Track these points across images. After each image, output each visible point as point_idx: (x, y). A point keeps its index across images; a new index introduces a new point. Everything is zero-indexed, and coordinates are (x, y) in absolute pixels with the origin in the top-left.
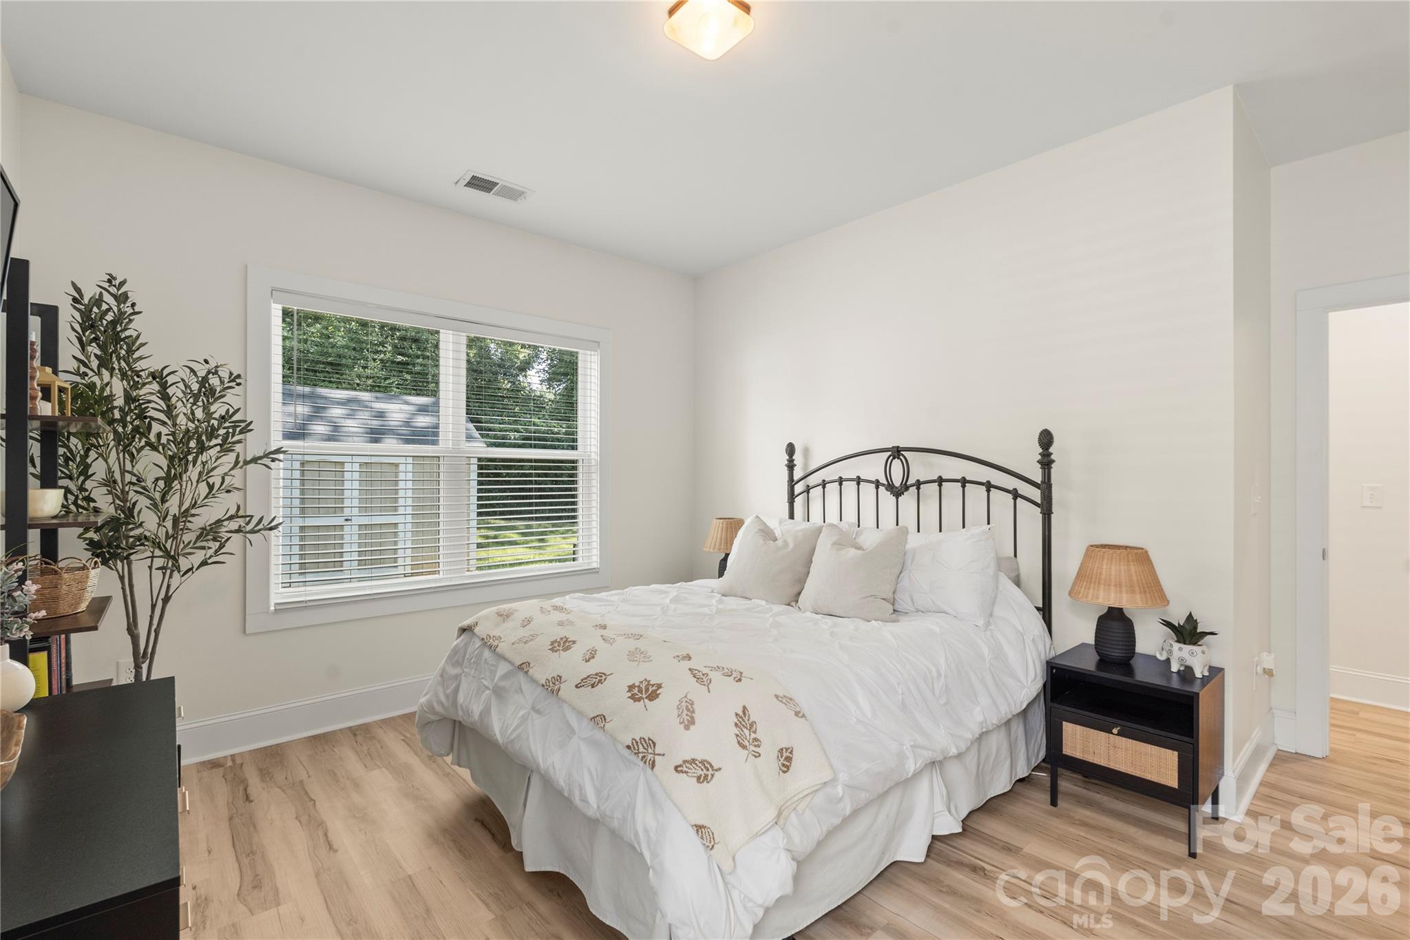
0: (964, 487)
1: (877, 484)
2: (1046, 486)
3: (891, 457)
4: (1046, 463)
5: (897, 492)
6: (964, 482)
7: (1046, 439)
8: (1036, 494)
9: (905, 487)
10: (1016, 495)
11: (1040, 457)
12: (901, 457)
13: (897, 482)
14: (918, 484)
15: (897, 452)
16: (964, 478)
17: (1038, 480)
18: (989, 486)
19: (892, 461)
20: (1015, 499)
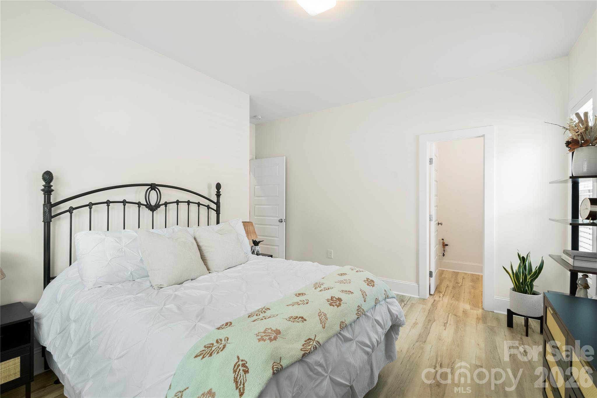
0: (189, 205)
1: (139, 204)
2: (218, 204)
3: (150, 189)
4: (218, 195)
5: (153, 208)
6: (189, 202)
7: (218, 186)
8: (214, 206)
9: (157, 206)
10: (208, 207)
11: (216, 193)
12: (156, 189)
13: (153, 203)
14: (166, 204)
15: (153, 187)
16: (189, 201)
17: (216, 201)
18: (199, 204)
19: (150, 191)
20: (208, 209)
